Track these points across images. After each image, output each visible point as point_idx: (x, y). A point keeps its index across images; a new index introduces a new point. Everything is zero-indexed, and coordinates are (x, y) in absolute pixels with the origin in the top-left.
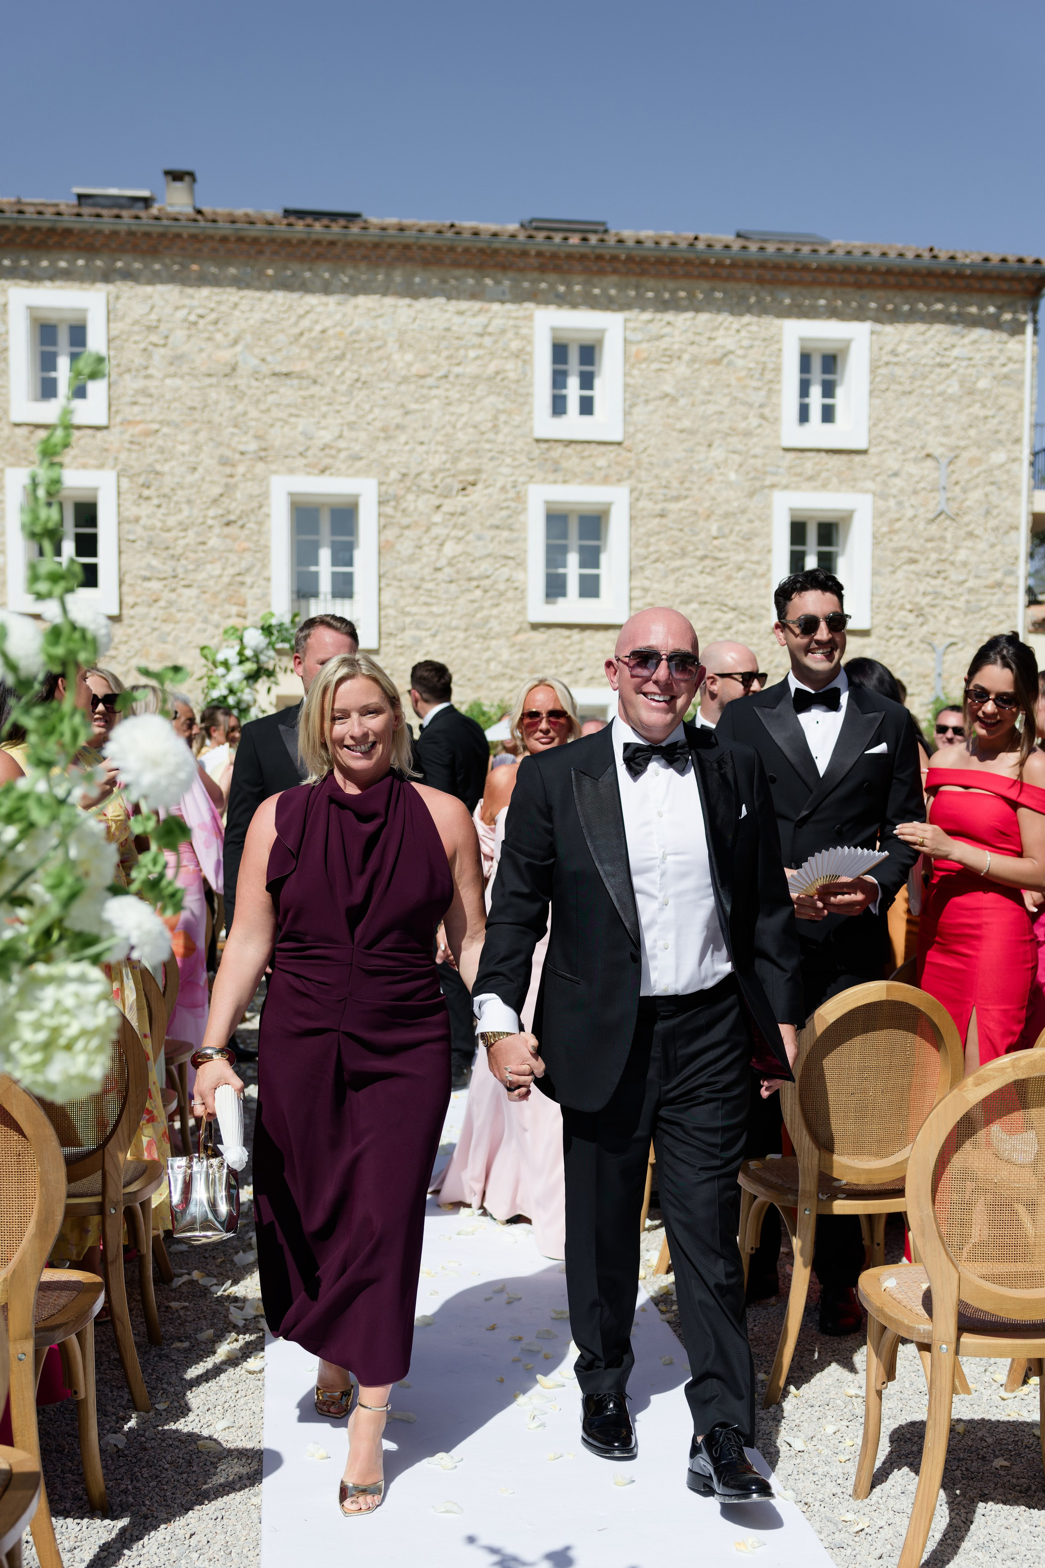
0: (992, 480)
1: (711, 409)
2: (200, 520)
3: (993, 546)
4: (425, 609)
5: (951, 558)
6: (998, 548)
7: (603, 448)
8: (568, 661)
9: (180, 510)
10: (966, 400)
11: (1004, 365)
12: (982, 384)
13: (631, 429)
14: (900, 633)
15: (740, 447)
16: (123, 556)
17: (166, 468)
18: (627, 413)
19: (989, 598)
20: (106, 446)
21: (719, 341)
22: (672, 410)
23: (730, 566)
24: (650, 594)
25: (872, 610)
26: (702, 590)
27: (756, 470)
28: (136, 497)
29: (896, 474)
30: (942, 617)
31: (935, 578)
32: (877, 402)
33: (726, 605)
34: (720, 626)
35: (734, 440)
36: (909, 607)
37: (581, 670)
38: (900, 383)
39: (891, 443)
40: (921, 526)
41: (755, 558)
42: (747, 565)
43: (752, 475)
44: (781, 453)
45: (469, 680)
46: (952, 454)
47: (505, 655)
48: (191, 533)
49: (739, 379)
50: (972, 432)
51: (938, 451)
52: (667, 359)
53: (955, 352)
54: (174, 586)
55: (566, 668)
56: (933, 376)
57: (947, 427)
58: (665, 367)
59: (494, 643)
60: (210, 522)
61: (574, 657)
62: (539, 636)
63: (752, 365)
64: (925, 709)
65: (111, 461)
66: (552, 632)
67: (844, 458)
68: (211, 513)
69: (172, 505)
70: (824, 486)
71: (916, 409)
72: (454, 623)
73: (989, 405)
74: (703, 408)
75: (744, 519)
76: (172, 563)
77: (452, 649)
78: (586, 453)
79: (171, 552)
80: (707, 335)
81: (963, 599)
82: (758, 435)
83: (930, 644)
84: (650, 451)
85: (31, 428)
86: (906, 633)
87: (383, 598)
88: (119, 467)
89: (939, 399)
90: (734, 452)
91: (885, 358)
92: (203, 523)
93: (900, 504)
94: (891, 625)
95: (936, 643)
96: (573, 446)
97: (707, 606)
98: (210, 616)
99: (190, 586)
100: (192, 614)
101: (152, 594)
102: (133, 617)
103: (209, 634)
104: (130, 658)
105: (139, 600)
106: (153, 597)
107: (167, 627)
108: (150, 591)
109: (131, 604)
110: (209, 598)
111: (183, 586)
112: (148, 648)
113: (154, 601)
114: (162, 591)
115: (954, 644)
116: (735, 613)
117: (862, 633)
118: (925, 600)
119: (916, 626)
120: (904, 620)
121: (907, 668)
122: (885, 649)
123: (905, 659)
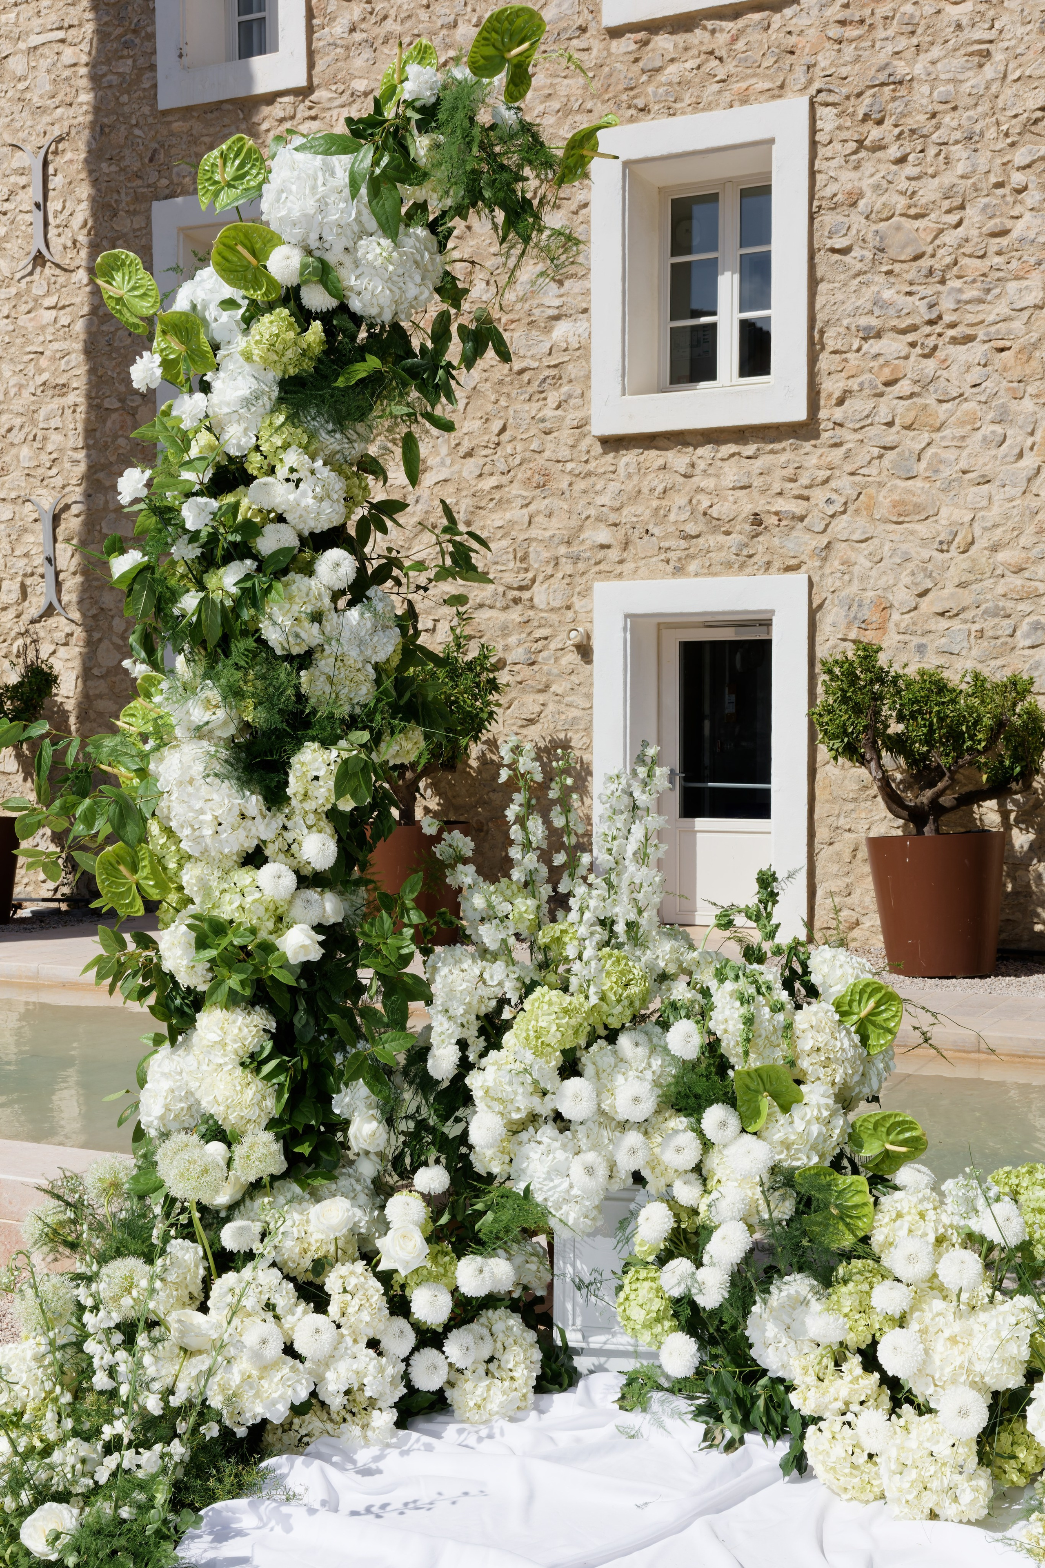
2: (993, 179)
9: (947, 161)
16: (822, 287)
17: (919, 69)
20: (793, 40)
28: (853, 145)
48: (972, 213)
54: (931, 342)
60: (1018, 178)
65: (800, 75)
68: (1021, 156)
69: (932, 151)
76: (929, 291)
79: (925, 263)
85: (642, 35)
88: (817, 85)
92: (999, 185)
98: (1014, 405)
99: (970, 339)
100: (971, 405)
101: (882, 367)
102: (841, 425)
103: (1011, 447)
104: (833, 516)
105: (854, 384)
106: (887, 374)
107: (913, 442)
108: (881, 360)
109: (837, 394)
110: (1011, 362)
111: (954, 341)
112: (872, 491)
113: (887, 384)
114: (906, 358)
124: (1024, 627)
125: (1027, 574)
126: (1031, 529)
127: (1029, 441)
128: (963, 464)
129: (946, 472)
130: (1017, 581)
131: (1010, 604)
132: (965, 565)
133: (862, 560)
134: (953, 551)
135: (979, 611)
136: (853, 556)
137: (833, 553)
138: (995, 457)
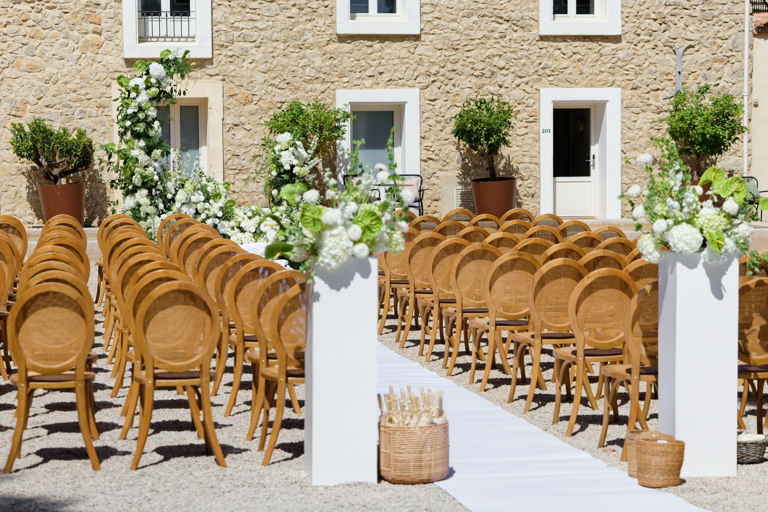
4: (251, 24)
8: (372, 66)
14: (647, 38)
19: (721, 6)
24: (438, 9)
25: (623, 19)
26: (481, 6)
30: (681, 25)
33: (501, 18)
34: (496, 35)
36: (653, 16)
37: (381, 73)
45: (288, 83)
47: (318, 62)
54: (40, 7)
55: (369, 73)
59: (308, 51)
61: (375, 63)
62: (346, 47)
64: (668, 101)
66: (357, 43)
72: (275, 36)
77: (273, 57)
81: (698, 8)
83: (671, 47)
86: (651, 38)
87: (214, 15)
94: (639, 31)
95: (677, 45)
97: (486, 18)
98: (71, 33)
99: (55, 8)
100: (55, 31)
101: (21, 14)
102: (6, 35)
103: (70, 47)
104: (3, 68)
105: (11, 20)
106: (24, 17)
107: (34, 43)
108: (21, 12)
109: (5, 23)
110: (70, 18)
111: (48, 8)
112: (19, 60)
113: (24, 21)
114: (31, 12)
115: (693, 47)
116: (509, 24)
117: (616, 39)
118: (666, 11)
119: (660, 32)
120: (650, 27)
121: (653, 68)
122: (634, 51)
123: (651, 60)
124: (77, 111)
125: (78, 93)
126: (78, 77)
127: (77, 46)
128: (53, 52)
129: (47, 55)
130: (74, 95)
131: (72, 103)
132: (55, 89)
133: (16, 85)
134: (50, 84)
135: (61, 105)
136: (12, 84)
137: (4, 82)
138: (65, 51)
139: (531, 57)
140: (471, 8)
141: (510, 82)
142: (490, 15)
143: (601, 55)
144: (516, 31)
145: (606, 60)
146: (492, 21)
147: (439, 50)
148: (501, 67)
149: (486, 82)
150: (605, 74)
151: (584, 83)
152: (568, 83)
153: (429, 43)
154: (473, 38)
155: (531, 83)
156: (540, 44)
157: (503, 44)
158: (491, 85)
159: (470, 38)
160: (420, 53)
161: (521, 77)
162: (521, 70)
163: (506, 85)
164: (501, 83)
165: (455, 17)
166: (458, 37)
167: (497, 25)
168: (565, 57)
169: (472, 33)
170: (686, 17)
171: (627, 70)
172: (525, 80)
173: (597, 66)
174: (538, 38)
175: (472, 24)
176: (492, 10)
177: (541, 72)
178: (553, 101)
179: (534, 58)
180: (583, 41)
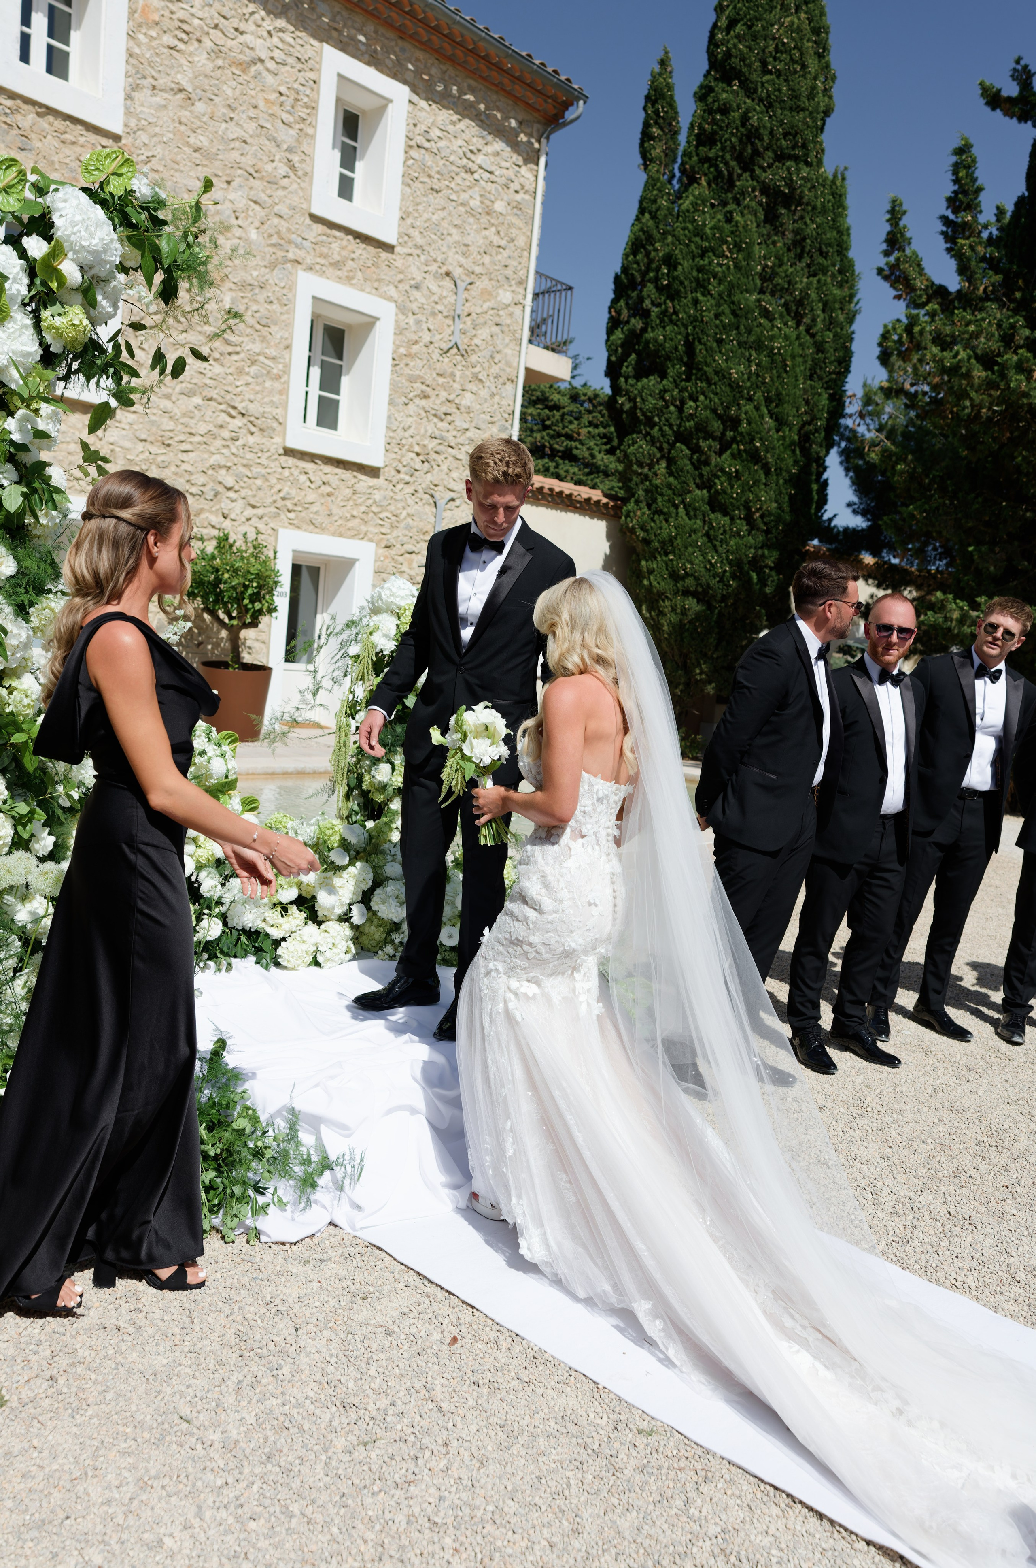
0: (497, 320)
1: (234, 132)
3: (493, 395)
5: (457, 401)
6: (497, 399)
7: (92, 138)
10: (484, 219)
11: (517, 192)
12: (499, 206)
13: (133, 123)
14: (407, 478)
15: (263, 197)
18: (128, 97)
21: (247, 38)
22: (185, 114)
23: (242, 355)
25: (385, 446)
26: (208, 382)
27: (278, 233)
29: (417, 287)
30: (444, 467)
31: (442, 420)
32: (408, 190)
33: (235, 408)
34: (226, 434)
35: (257, 183)
36: (417, 449)
38: (429, 176)
39: (416, 246)
40: (436, 355)
41: (272, 352)
42: (261, 358)
43: (274, 240)
44: (308, 221)
46: (469, 281)
49: (267, 101)
50: (487, 259)
51: (457, 272)
52: (184, 36)
53: (480, 159)
56: (458, 180)
57: (467, 245)
58: (181, 46)
63: (283, 89)
67: (371, 249)
70: (349, 279)
71: (442, 214)
73: (502, 234)
74: (224, 125)
75: (261, 297)
78: (66, 137)
80: (235, 22)
82: (284, 188)
83: (432, 496)
84: (154, 164)
86: (412, 480)
89: (462, 209)
90: (255, 202)
91: (420, 140)
93: (418, 322)
94: (400, 467)
95: (437, 496)
96: (51, 118)
97: (214, 403)
115: (453, 500)
116: (245, 420)
117: (373, 472)
118: (432, 444)
119: (422, 473)
120: (412, 464)
121: (409, 520)
122: (391, 494)
123: (409, 510)
139: (270, 477)
140: (194, 381)
141: (238, 512)
142: (220, 400)
143: (355, 493)
144: (252, 434)
145: (360, 501)
146: (223, 411)
147: (142, 441)
148: (229, 486)
149: (206, 507)
150: (357, 520)
151: (332, 529)
152: (312, 527)
153: (127, 427)
154: (193, 431)
155: (266, 518)
156: (284, 458)
157: (234, 450)
158: (211, 512)
159: (188, 430)
160: (112, 440)
161: (253, 507)
162: (254, 496)
163: (233, 516)
164: (226, 512)
165: (170, 390)
166: (171, 425)
167: (228, 419)
168: (312, 486)
169: (192, 422)
170: (450, 459)
171: (382, 520)
172: (260, 512)
173: (349, 507)
174: (281, 451)
175: (193, 409)
176: (223, 393)
177: (280, 503)
178: (294, 551)
179: (273, 480)
180: (337, 467)
